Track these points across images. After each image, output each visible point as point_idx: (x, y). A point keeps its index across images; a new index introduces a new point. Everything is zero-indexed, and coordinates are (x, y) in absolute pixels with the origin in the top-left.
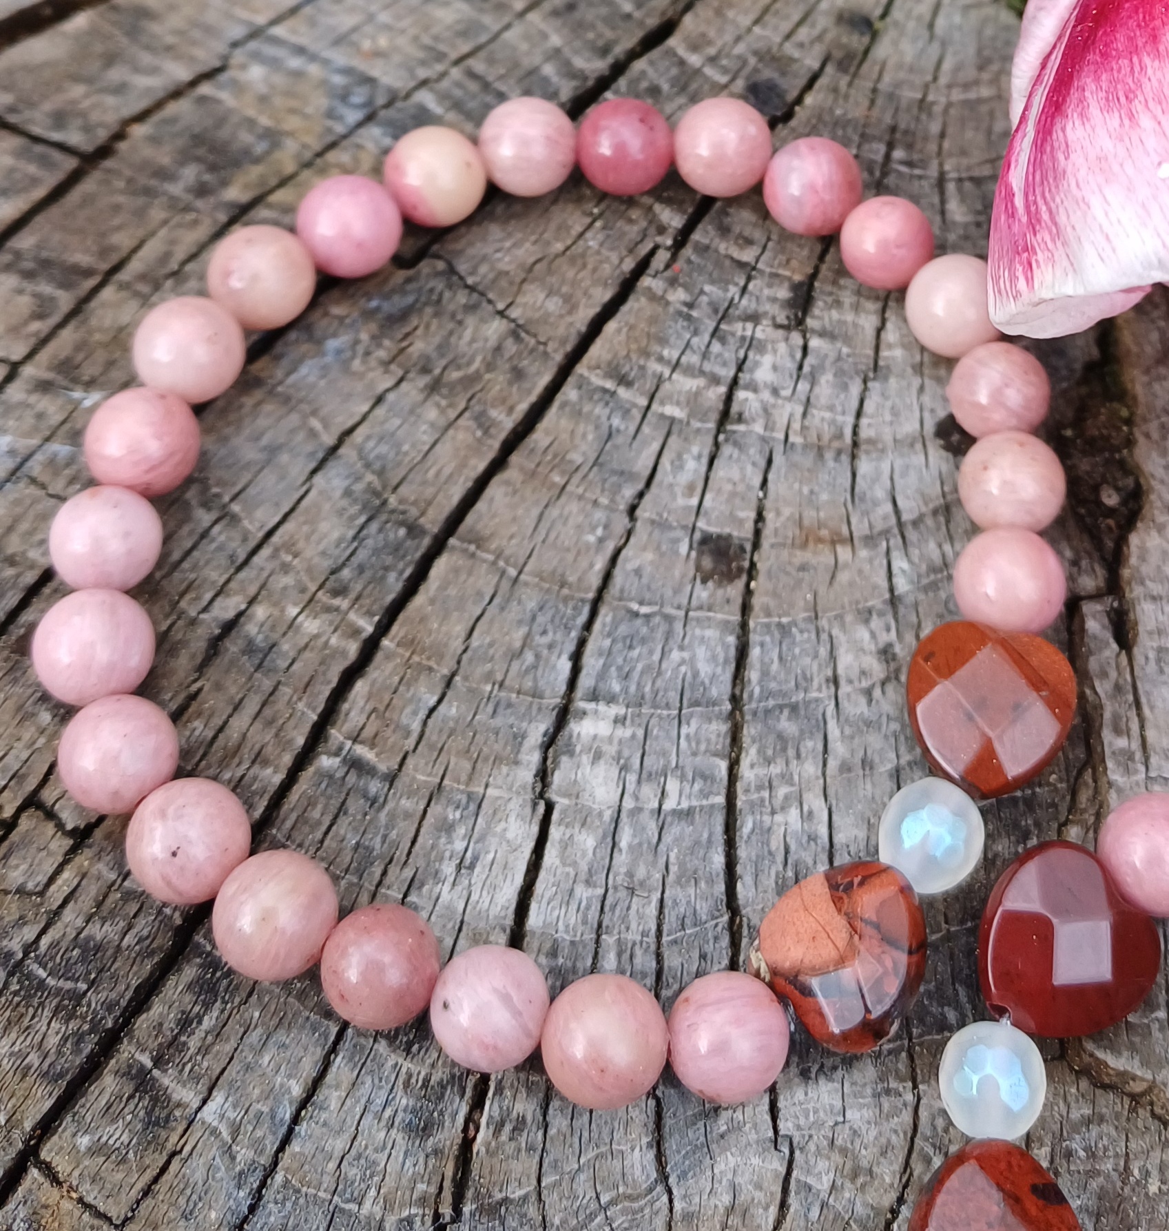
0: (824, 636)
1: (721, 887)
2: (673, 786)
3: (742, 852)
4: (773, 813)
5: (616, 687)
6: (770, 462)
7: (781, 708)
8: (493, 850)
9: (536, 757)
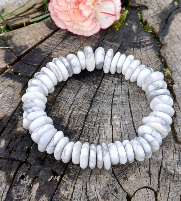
0: (139, 104)
1: (134, 131)
2: (126, 121)
3: (136, 127)
4: (138, 122)
5: (117, 113)
6: (128, 86)
7: (136, 112)
8: (107, 132)
9: (110, 121)
